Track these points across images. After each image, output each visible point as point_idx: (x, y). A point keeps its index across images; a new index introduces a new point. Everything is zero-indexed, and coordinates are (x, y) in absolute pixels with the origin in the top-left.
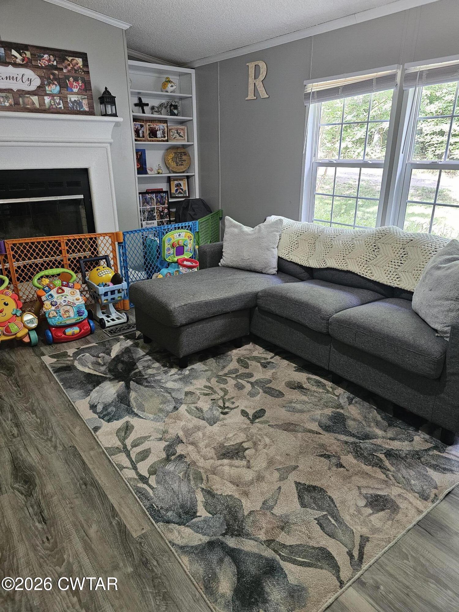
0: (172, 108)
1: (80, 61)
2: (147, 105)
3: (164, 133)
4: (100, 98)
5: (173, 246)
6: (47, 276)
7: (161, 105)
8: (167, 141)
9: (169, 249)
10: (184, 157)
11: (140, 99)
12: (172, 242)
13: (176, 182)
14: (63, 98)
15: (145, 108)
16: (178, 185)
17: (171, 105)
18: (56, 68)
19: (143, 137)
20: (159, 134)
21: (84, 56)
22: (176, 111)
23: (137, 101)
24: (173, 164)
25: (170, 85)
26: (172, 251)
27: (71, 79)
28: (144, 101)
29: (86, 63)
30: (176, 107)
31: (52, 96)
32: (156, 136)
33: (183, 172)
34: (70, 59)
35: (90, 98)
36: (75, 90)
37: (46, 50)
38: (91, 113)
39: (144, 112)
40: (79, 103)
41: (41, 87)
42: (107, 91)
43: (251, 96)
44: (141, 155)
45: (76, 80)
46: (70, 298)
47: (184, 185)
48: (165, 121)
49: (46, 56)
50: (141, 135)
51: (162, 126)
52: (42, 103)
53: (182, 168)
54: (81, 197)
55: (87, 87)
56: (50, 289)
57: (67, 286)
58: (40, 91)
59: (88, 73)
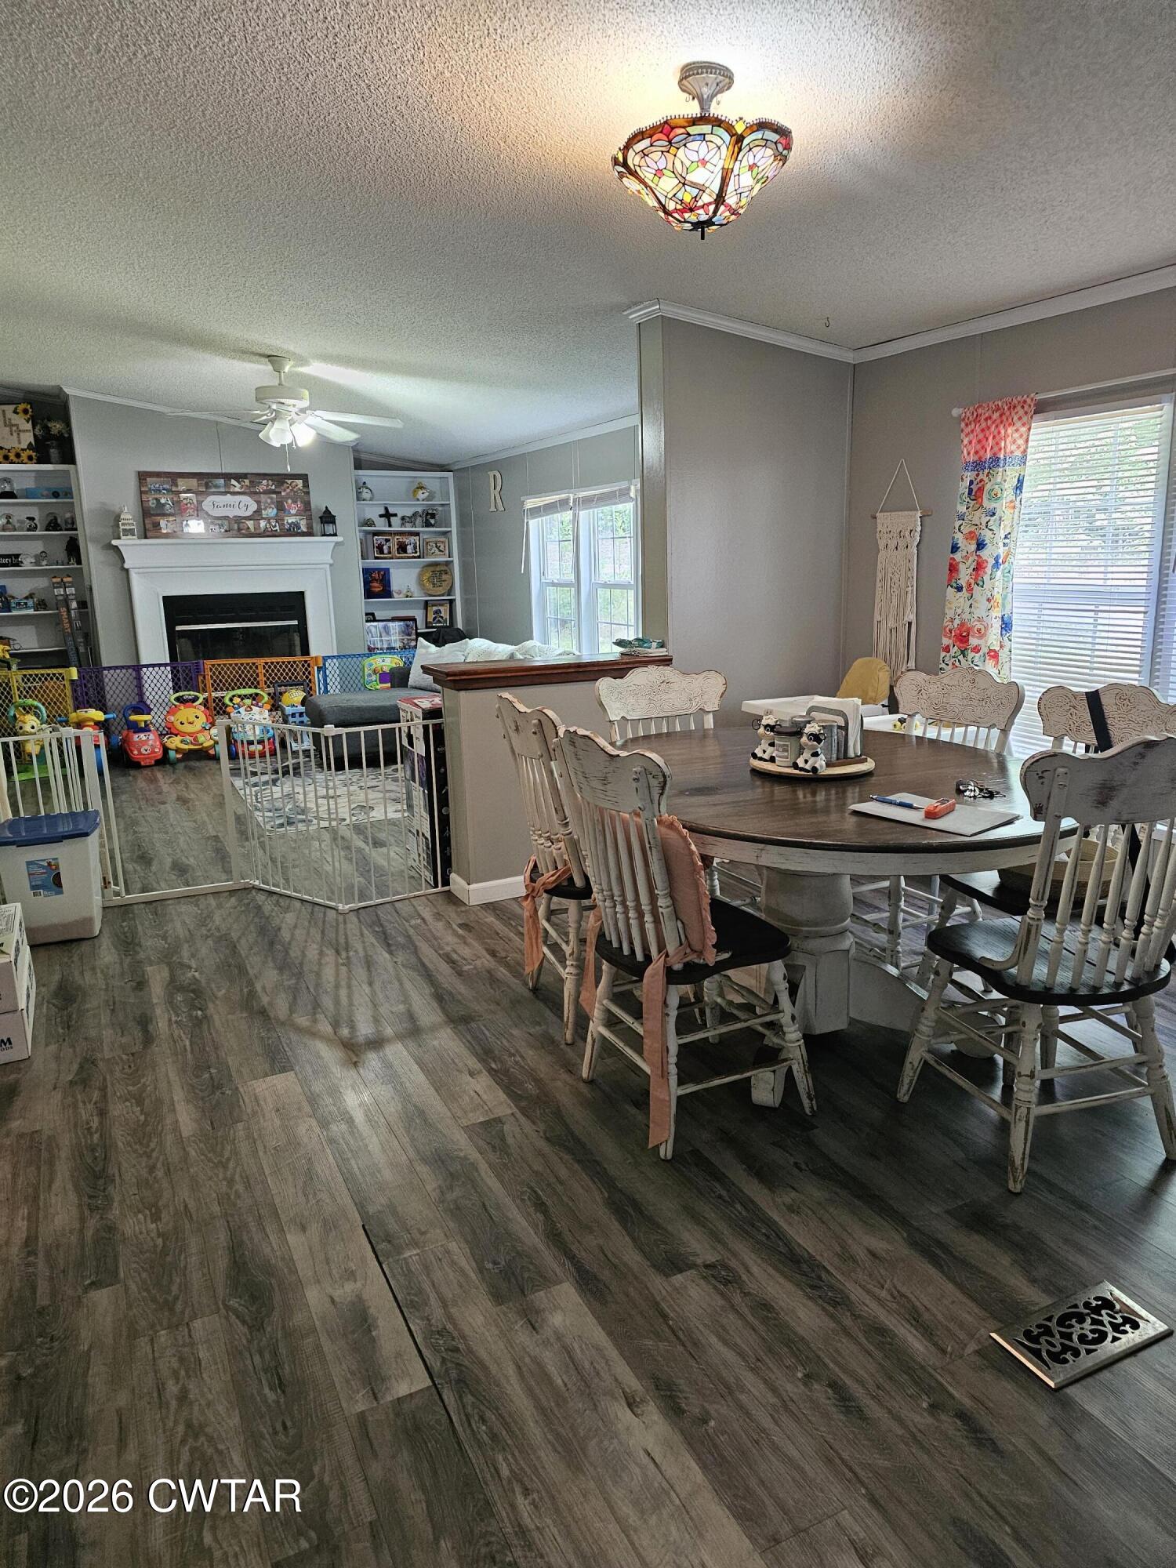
0: (429, 517)
1: (300, 483)
2: (395, 515)
3: (415, 548)
4: (321, 518)
5: (375, 672)
6: (239, 696)
7: (415, 514)
8: (419, 557)
9: (370, 675)
10: (444, 577)
11: (386, 509)
12: (373, 667)
13: (435, 608)
14: (279, 520)
15: (392, 519)
16: (438, 612)
17: (428, 514)
18: (274, 492)
19: (390, 553)
20: (410, 549)
21: (304, 478)
22: (432, 521)
23: (383, 512)
24: (429, 586)
25: (421, 492)
26: (374, 678)
27: (290, 501)
28: (391, 511)
29: (306, 484)
30: (433, 516)
31: (268, 520)
32: (405, 551)
33: (443, 595)
34: (289, 481)
35: (310, 518)
36: (293, 512)
37: (265, 476)
38: (310, 534)
39: (390, 526)
40: (297, 526)
41: (258, 512)
42: (327, 511)
43: (493, 509)
44: (384, 575)
45: (295, 502)
46: (257, 717)
47: (445, 611)
48: (417, 534)
49: (265, 482)
50: (386, 551)
51: (412, 539)
52: (257, 527)
53: (441, 590)
54: (295, 622)
55: (307, 506)
56: (239, 707)
57: (257, 705)
58: (257, 515)
59: (308, 493)
